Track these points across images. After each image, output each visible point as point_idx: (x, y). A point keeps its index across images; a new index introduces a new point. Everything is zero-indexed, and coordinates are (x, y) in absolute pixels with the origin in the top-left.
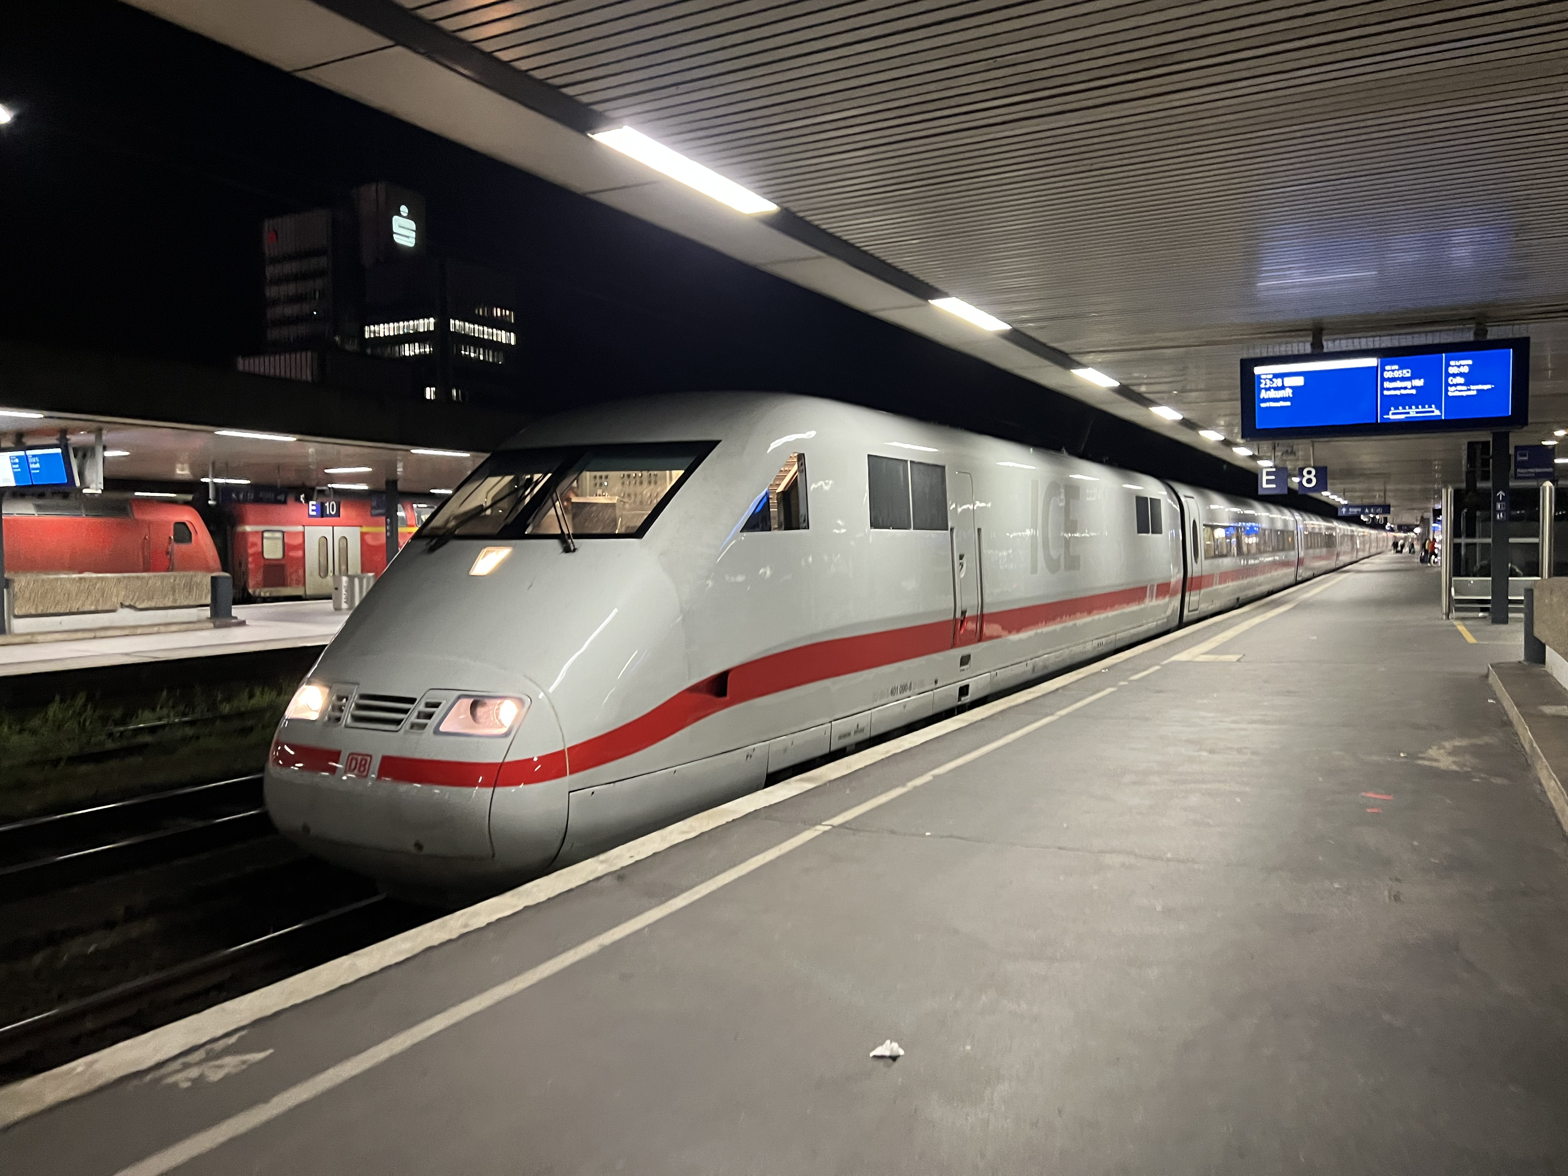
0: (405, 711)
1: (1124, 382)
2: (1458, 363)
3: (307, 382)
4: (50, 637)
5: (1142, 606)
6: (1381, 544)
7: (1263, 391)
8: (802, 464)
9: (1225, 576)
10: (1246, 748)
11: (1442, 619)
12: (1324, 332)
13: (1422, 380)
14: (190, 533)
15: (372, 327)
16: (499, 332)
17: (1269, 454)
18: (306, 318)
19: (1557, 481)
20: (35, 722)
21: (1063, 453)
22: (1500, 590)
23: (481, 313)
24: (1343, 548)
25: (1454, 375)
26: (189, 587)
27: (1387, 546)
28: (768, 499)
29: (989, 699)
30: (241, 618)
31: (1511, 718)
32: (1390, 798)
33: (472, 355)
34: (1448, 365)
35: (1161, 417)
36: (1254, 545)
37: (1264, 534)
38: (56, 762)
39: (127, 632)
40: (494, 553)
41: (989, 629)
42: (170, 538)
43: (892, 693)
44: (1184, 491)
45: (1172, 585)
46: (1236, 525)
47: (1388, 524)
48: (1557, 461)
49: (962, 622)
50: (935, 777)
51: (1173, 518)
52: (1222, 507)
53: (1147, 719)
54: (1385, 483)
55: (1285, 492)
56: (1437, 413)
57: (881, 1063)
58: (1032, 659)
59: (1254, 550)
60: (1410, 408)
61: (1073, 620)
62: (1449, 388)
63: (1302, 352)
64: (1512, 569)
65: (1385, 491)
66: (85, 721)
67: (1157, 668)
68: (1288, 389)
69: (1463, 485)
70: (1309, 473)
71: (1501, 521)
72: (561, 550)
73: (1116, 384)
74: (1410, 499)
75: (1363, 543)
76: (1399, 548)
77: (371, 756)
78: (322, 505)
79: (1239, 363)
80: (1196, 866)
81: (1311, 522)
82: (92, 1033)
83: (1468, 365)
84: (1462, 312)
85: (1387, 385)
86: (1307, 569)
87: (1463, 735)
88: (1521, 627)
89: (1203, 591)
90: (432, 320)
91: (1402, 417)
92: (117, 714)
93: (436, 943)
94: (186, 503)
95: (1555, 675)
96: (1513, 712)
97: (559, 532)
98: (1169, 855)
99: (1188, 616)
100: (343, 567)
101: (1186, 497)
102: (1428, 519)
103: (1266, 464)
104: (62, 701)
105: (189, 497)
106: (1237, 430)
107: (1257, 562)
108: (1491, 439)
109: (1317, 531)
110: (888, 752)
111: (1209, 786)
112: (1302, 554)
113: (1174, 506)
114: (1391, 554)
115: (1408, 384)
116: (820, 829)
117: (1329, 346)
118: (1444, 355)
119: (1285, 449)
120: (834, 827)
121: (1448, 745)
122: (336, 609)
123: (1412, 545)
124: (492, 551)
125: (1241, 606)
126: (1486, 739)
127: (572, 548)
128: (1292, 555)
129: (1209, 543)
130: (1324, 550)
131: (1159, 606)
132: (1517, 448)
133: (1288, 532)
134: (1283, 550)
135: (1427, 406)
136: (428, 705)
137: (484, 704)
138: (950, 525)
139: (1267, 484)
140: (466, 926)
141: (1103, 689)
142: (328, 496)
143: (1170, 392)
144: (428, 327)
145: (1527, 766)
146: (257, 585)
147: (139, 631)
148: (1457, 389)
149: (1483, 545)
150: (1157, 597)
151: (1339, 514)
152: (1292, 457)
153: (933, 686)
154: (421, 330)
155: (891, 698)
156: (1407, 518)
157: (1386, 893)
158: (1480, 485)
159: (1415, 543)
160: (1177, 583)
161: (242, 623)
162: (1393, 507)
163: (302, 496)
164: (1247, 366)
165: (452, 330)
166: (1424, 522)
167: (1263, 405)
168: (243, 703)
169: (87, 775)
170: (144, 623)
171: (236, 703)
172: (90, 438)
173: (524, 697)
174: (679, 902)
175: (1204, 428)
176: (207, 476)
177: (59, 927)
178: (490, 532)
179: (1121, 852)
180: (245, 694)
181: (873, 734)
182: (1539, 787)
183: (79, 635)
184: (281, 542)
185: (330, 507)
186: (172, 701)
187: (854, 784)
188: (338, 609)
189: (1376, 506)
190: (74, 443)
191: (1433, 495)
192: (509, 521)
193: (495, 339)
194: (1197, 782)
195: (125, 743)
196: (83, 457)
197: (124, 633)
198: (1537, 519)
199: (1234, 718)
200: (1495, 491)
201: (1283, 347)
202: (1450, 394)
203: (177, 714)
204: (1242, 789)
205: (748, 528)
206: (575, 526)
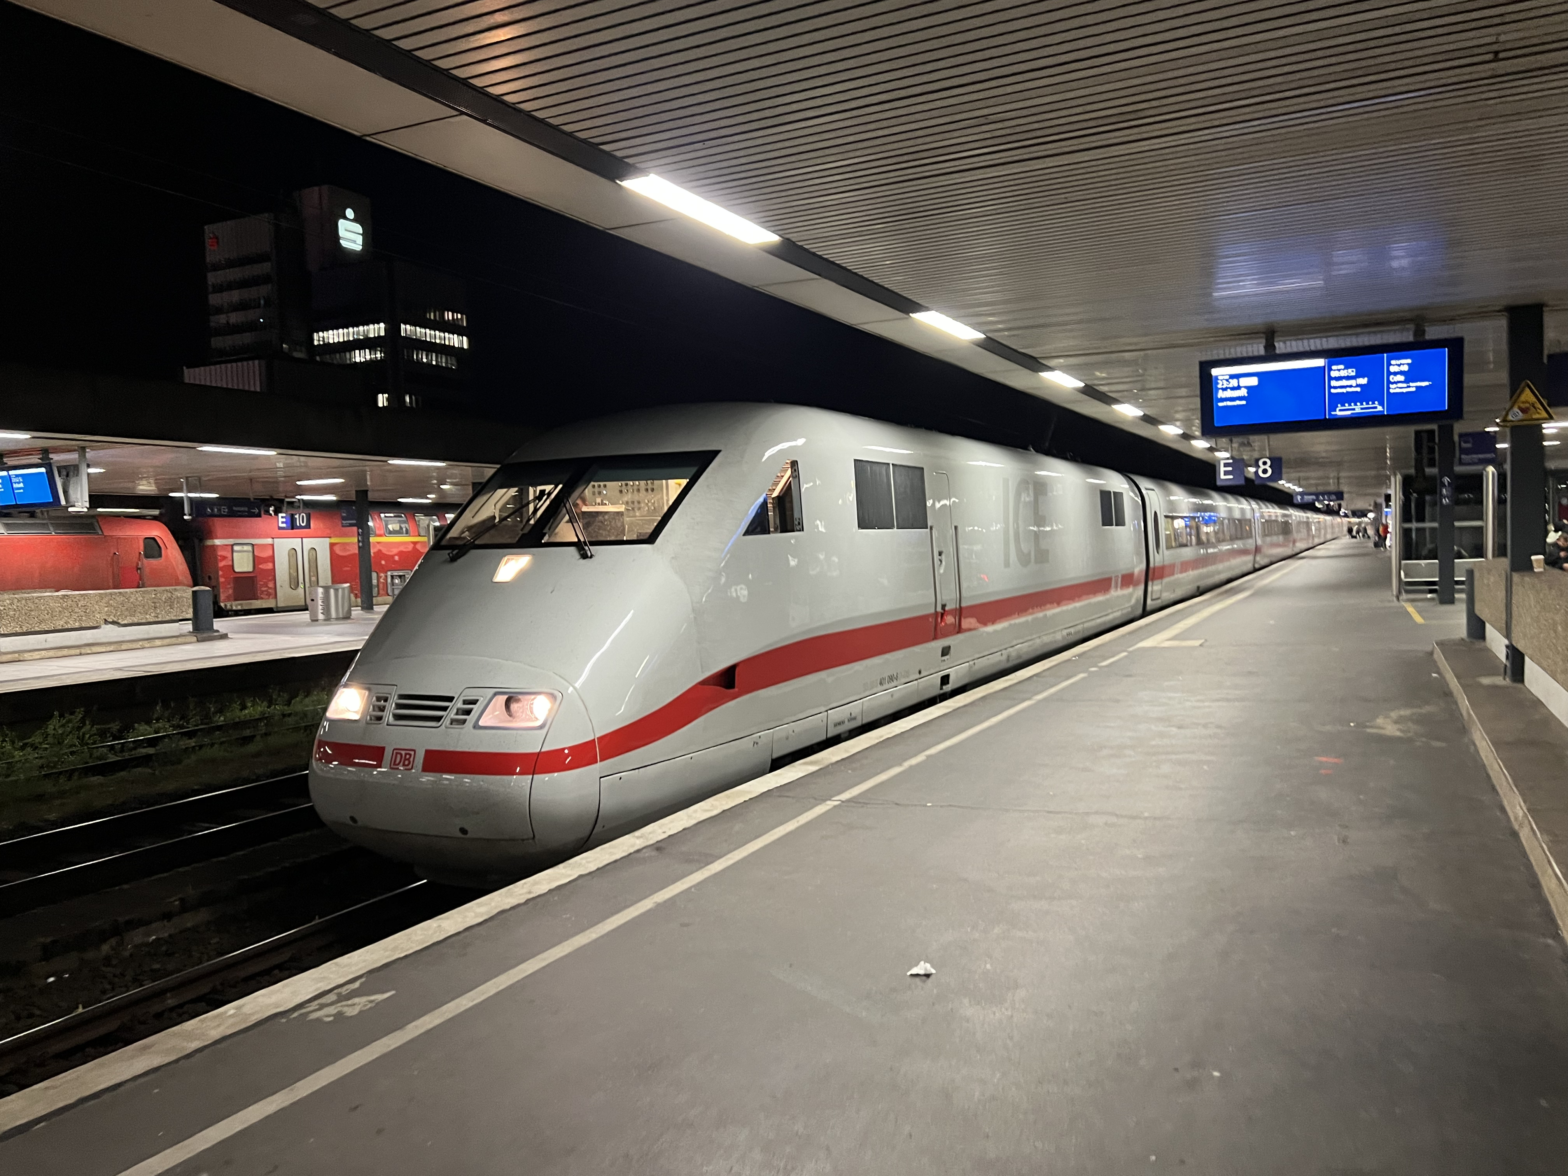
0: (445, 709)
1: (1089, 383)
2: (1398, 362)
3: (255, 392)
4: (36, 655)
5: (1108, 596)
6: (1337, 530)
7: (1220, 391)
8: (795, 470)
9: (1186, 566)
10: (1211, 723)
11: (1392, 601)
12: (1276, 335)
13: (1366, 379)
14: (159, 547)
15: (321, 334)
16: (451, 336)
17: (1225, 447)
18: (252, 326)
19: (1500, 465)
20: (36, 739)
21: (1029, 450)
22: (1447, 571)
23: (432, 318)
24: (1299, 535)
25: (1395, 374)
26: (170, 602)
28: (766, 504)
29: (968, 688)
30: (223, 631)
31: (1452, 689)
32: (1340, 760)
33: (425, 360)
34: (1389, 364)
35: (1123, 414)
36: (1212, 535)
37: (1222, 523)
38: (70, 774)
39: (112, 648)
40: (514, 561)
41: (966, 623)
42: (140, 554)
43: (881, 684)
44: (1145, 484)
45: (1136, 575)
46: (1195, 515)
47: (1343, 510)
48: (1498, 446)
49: (942, 615)
50: (928, 757)
51: (1135, 510)
52: (1182, 498)
53: (1118, 701)
54: (1339, 471)
55: (1243, 482)
56: (1380, 408)
57: (917, 979)
58: (1006, 649)
59: (1213, 538)
60: (1356, 405)
61: (1043, 611)
62: (1391, 386)
63: (1256, 354)
64: (1459, 552)
65: (1338, 479)
66: (84, 734)
67: (1125, 654)
68: (1243, 389)
69: (1412, 471)
70: (1265, 463)
71: (1447, 506)
72: (578, 556)
73: (1082, 385)
74: (1362, 484)
75: (1318, 530)
76: (1354, 533)
77: (414, 751)
78: (292, 516)
79: (1198, 363)
80: (1171, 822)
81: (1267, 510)
82: (172, 1009)
83: (1408, 364)
84: (1402, 314)
85: (1334, 383)
86: (1266, 556)
87: (1407, 705)
88: (1464, 607)
89: (1165, 580)
90: (382, 325)
91: (1349, 413)
92: (115, 727)
93: (508, 907)
94: (155, 518)
95: (1494, 651)
96: (1454, 684)
97: (576, 540)
98: (1146, 814)
99: (1151, 605)
100: (314, 579)
101: (1146, 489)
102: (1381, 505)
103: (1222, 455)
104: (62, 716)
105: (156, 512)
106: (1197, 423)
107: (1216, 550)
108: (1436, 429)
109: (1274, 518)
110: (881, 737)
111: (1178, 756)
112: (1259, 542)
113: (1136, 498)
114: (1347, 539)
115: (1353, 382)
116: (830, 804)
117: (1281, 347)
118: (1385, 355)
119: (1241, 441)
120: (843, 802)
121: (1394, 715)
122: (313, 621)
123: (1365, 530)
124: (512, 559)
125: (1202, 593)
126: (1426, 709)
127: (589, 555)
128: (1250, 544)
129: (1168, 533)
130: (1281, 538)
131: (1124, 595)
132: (1461, 436)
133: (1246, 520)
134: (1241, 539)
135: (1370, 403)
136: (465, 702)
137: (518, 701)
138: (929, 524)
139: (1224, 475)
140: (530, 892)
141: (1075, 675)
142: (298, 507)
143: (1131, 390)
144: (379, 333)
145: (1464, 730)
146: (228, 599)
147: (124, 647)
148: (1398, 386)
149: (1432, 529)
150: (1122, 586)
151: (1295, 501)
152: (1248, 448)
153: (918, 676)
154: (372, 335)
155: (880, 688)
156: (1360, 504)
157: (1336, 838)
158: (1427, 471)
159: (1368, 528)
160: (1141, 572)
161: (224, 637)
162: (1347, 493)
163: (272, 509)
164: (1205, 367)
165: (403, 334)
166: (1377, 508)
167: (1220, 404)
168: (236, 713)
169: (101, 785)
170: (127, 638)
171: (228, 714)
172: (73, 457)
173: (556, 693)
174: (717, 866)
175: (1163, 423)
176: (180, 490)
177: (121, 920)
178: (509, 541)
179: (1103, 813)
180: (236, 706)
181: (865, 721)
182: (1472, 747)
183: (65, 652)
184: (251, 555)
185: (300, 519)
186: (166, 714)
187: (854, 765)
188: (315, 620)
189: (1329, 493)
190: (57, 461)
191: (1384, 481)
192: (526, 530)
193: (447, 343)
194: (1168, 753)
195: (127, 755)
196: (67, 476)
197: (108, 649)
198: (1481, 502)
199: (1199, 697)
200: (1442, 477)
201: (1239, 349)
202: (1391, 391)
203: (175, 727)
204: (1209, 758)
205: (748, 532)
206: (589, 535)
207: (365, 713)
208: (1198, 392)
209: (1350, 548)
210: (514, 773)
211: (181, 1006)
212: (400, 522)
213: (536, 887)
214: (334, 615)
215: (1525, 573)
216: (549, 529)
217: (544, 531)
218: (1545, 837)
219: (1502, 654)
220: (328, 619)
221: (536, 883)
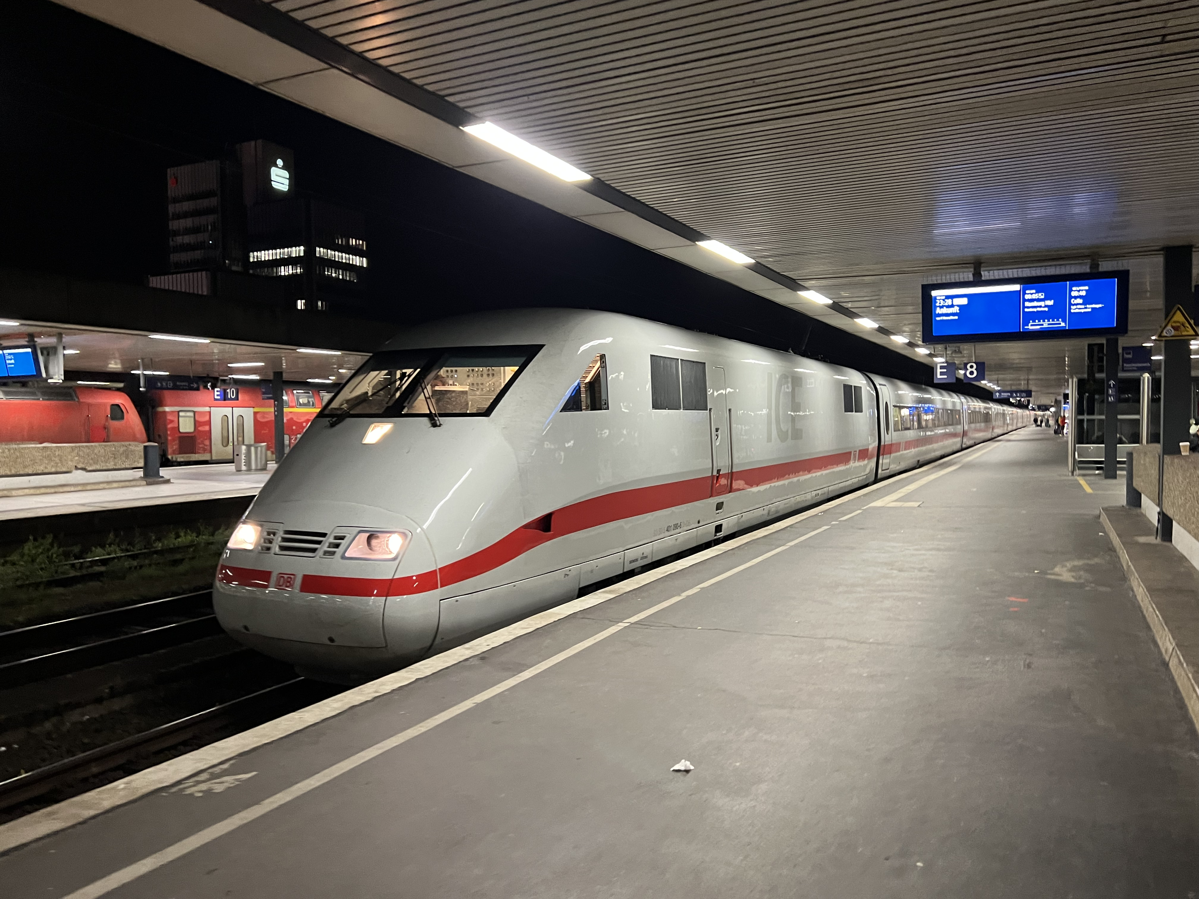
0: (319, 543)
1: (836, 300)
2: (1078, 289)
3: (202, 296)
4: (20, 492)
5: (848, 467)
6: (1025, 420)
7: (938, 308)
8: (603, 362)
9: (909, 444)
10: (925, 568)
11: (1068, 475)
12: (982, 265)
13: (1053, 301)
14: (123, 413)
15: (255, 253)
16: (354, 257)
17: (941, 353)
18: (203, 246)
19: (1154, 373)
20: (14, 557)
21: (789, 352)
22: (1111, 453)
23: (340, 242)
24: (997, 423)
25: (1076, 297)
26: (127, 454)
27: (1030, 421)
28: (580, 387)
29: (736, 536)
30: (167, 477)
31: (1115, 545)
32: (1026, 600)
33: (334, 275)
34: (1071, 290)
35: (863, 326)
36: (930, 421)
37: (938, 412)
38: (37, 585)
39: (79, 488)
40: (380, 428)
41: (736, 484)
42: (107, 416)
43: (668, 531)
44: (878, 380)
45: (870, 450)
46: (917, 406)
47: (1031, 405)
48: (1152, 358)
49: (718, 477)
50: (702, 589)
51: (871, 400)
52: (907, 392)
53: (853, 548)
54: (1028, 375)
55: (954, 381)
56: (1063, 324)
57: (679, 774)
58: (767, 505)
59: (930, 424)
60: (1044, 321)
61: (797, 477)
62: (1072, 307)
63: (966, 280)
64: (1120, 439)
65: (1028, 380)
66: (52, 555)
67: (859, 511)
68: (956, 307)
69: (1085, 376)
70: (972, 367)
71: (1112, 403)
72: (430, 425)
73: (830, 302)
74: (1047, 385)
75: (1012, 419)
76: (1039, 423)
78: (225, 390)
79: (920, 287)
80: (890, 647)
81: (973, 404)
82: (95, 776)
83: (1086, 290)
84: (1081, 251)
85: (1027, 304)
86: (970, 439)
87: (1080, 558)
88: (1124, 481)
89: (892, 455)
90: (302, 248)
91: (1038, 327)
92: (76, 549)
94: (118, 389)
95: (1148, 516)
96: (1116, 541)
97: (428, 412)
98: (871, 640)
99: (881, 474)
100: (240, 439)
101: (880, 385)
102: (1060, 401)
103: (940, 360)
104: (35, 540)
105: (121, 385)
106: (919, 334)
107: (932, 433)
108: (1104, 342)
109: (977, 410)
110: (666, 572)
111: (898, 594)
112: (966, 428)
113: (872, 392)
114: (1033, 427)
115: (1042, 304)
116: (622, 625)
117: (986, 275)
118: (1068, 282)
119: (954, 349)
120: (632, 624)
121: (1069, 565)
122: (236, 471)
123: (1048, 421)
124: (378, 426)
125: (921, 466)
126: (1096, 560)
127: (438, 424)
128: (959, 429)
129: (896, 419)
130: (983, 424)
131: (860, 466)
132: (1124, 349)
133: (956, 411)
134: (952, 425)
135: (1055, 320)
136: (336, 538)
137: (377, 537)
138: (709, 407)
139: (941, 375)
141: (821, 527)
142: (230, 383)
143: (869, 307)
144: (299, 253)
145: (1124, 578)
146: (174, 453)
147: (89, 487)
148: (1078, 307)
149: (1100, 420)
150: (859, 459)
151: (994, 397)
152: (959, 354)
153: (697, 525)
154: (294, 256)
155: (667, 534)
156: (1045, 400)
157: (1022, 663)
158: (1098, 376)
159: (1050, 419)
160: (874, 448)
161: (168, 481)
162: (1034, 391)
163: (209, 384)
164: (927, 289)
165: (318, 255)
166: (1057, 403)
167: (938, 319)
168: (171, 541)
169: (63, 594)
170: (92, 481)
171: (166, 542)
172: (53, 341)
173: (407, 532)
174: (527, 674)
175: (894, 334)
176: (138, 369)
177: (62, 702)
178: (377, 412)
179: (837, 638)
180: (173, 535)
181: (654, 560)
182: (1131, 593)
183: (43, 490)
184: (192, 419)
185: (231, 392)
186: (117, 541)
187: (644, 594)
188: (239, 470)
189: (1021, 392)
190: (40, 344)
191: (1063, 383)
192: (390, 404)
193: (351, 262)
194: (890, 591)
195: (84, 572)
196: (48, 355)
197: (76, 489)
198: (1138, 401)
199: (916, 547)
200: (1109, 380)
201: (952, 276)
202: (1072, 311)
203: (122, 550)
204: (924, 596)
205: (565, 409)
206: (439, 408)
207: (257, 544)
208: (920, 310)
209: (1037, 434)
210: (372, 595)
211: (103, 773)
212: (309, 397)
213: (381, 687)
214: (253, 467)
215: (1175, 456)
216: (408, 403)
217: (404, 405)
218: (1190, 667)
219: (1154, 518)
220: (249, 470)
221: (383, 684)
